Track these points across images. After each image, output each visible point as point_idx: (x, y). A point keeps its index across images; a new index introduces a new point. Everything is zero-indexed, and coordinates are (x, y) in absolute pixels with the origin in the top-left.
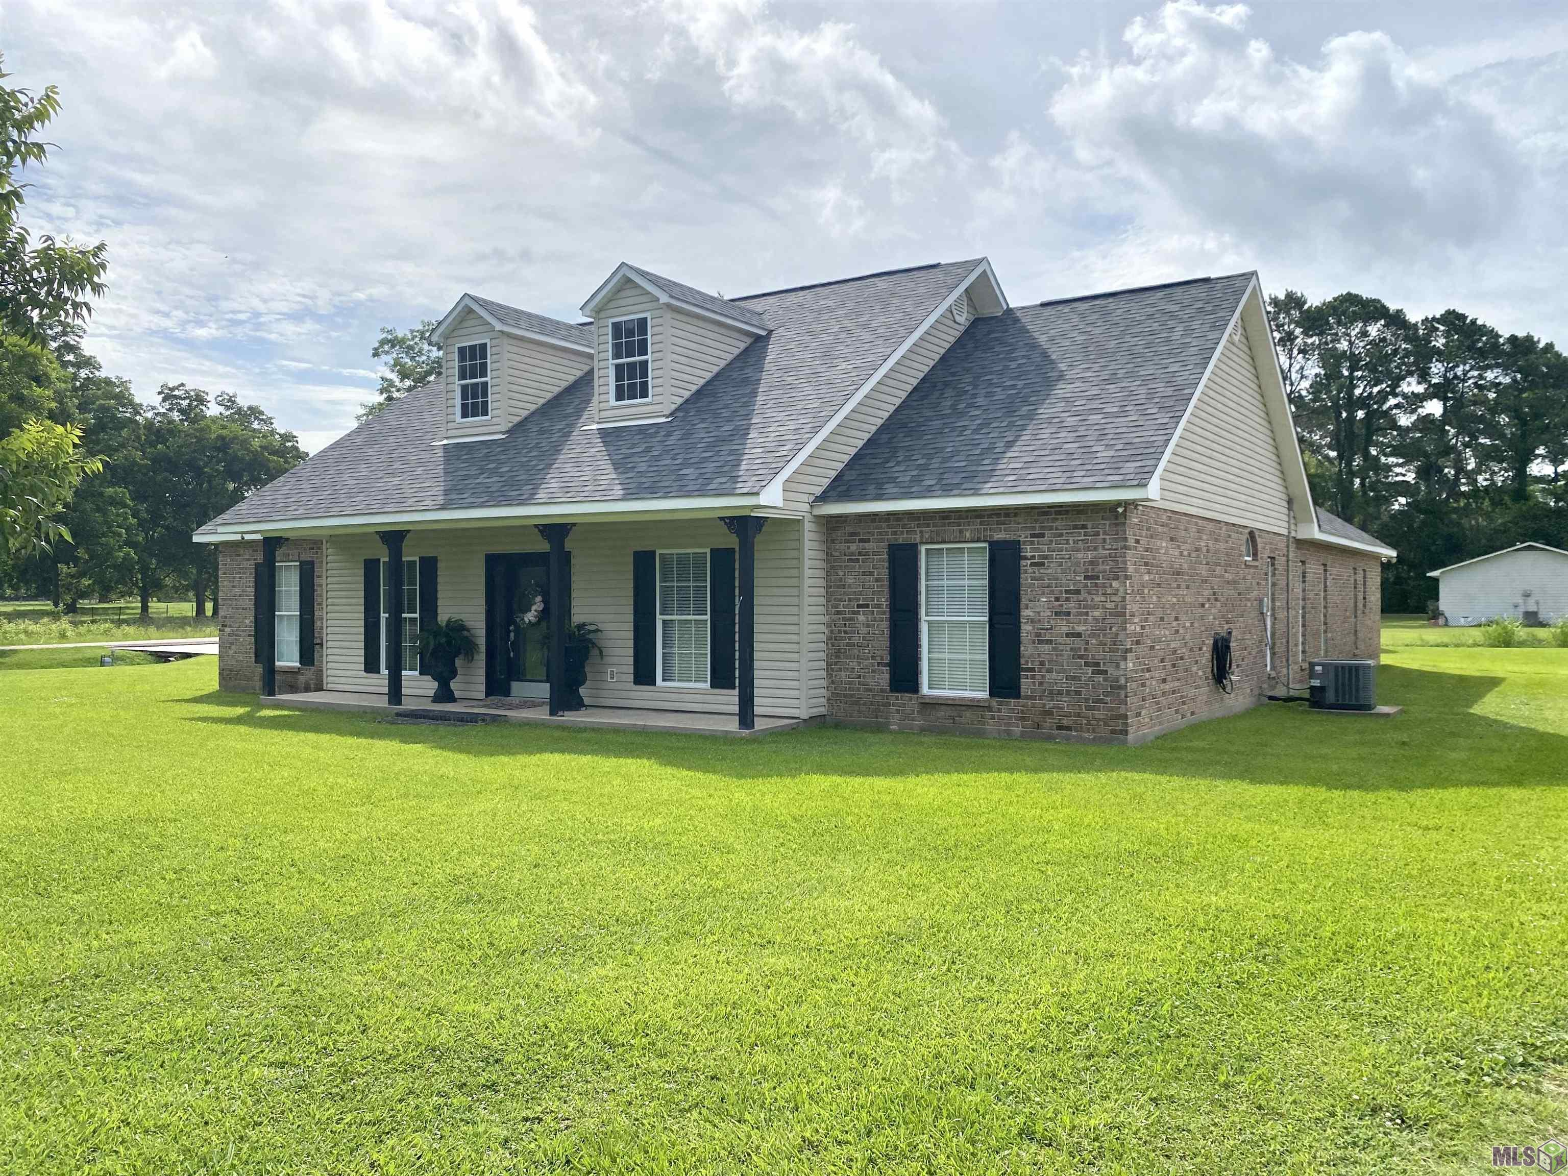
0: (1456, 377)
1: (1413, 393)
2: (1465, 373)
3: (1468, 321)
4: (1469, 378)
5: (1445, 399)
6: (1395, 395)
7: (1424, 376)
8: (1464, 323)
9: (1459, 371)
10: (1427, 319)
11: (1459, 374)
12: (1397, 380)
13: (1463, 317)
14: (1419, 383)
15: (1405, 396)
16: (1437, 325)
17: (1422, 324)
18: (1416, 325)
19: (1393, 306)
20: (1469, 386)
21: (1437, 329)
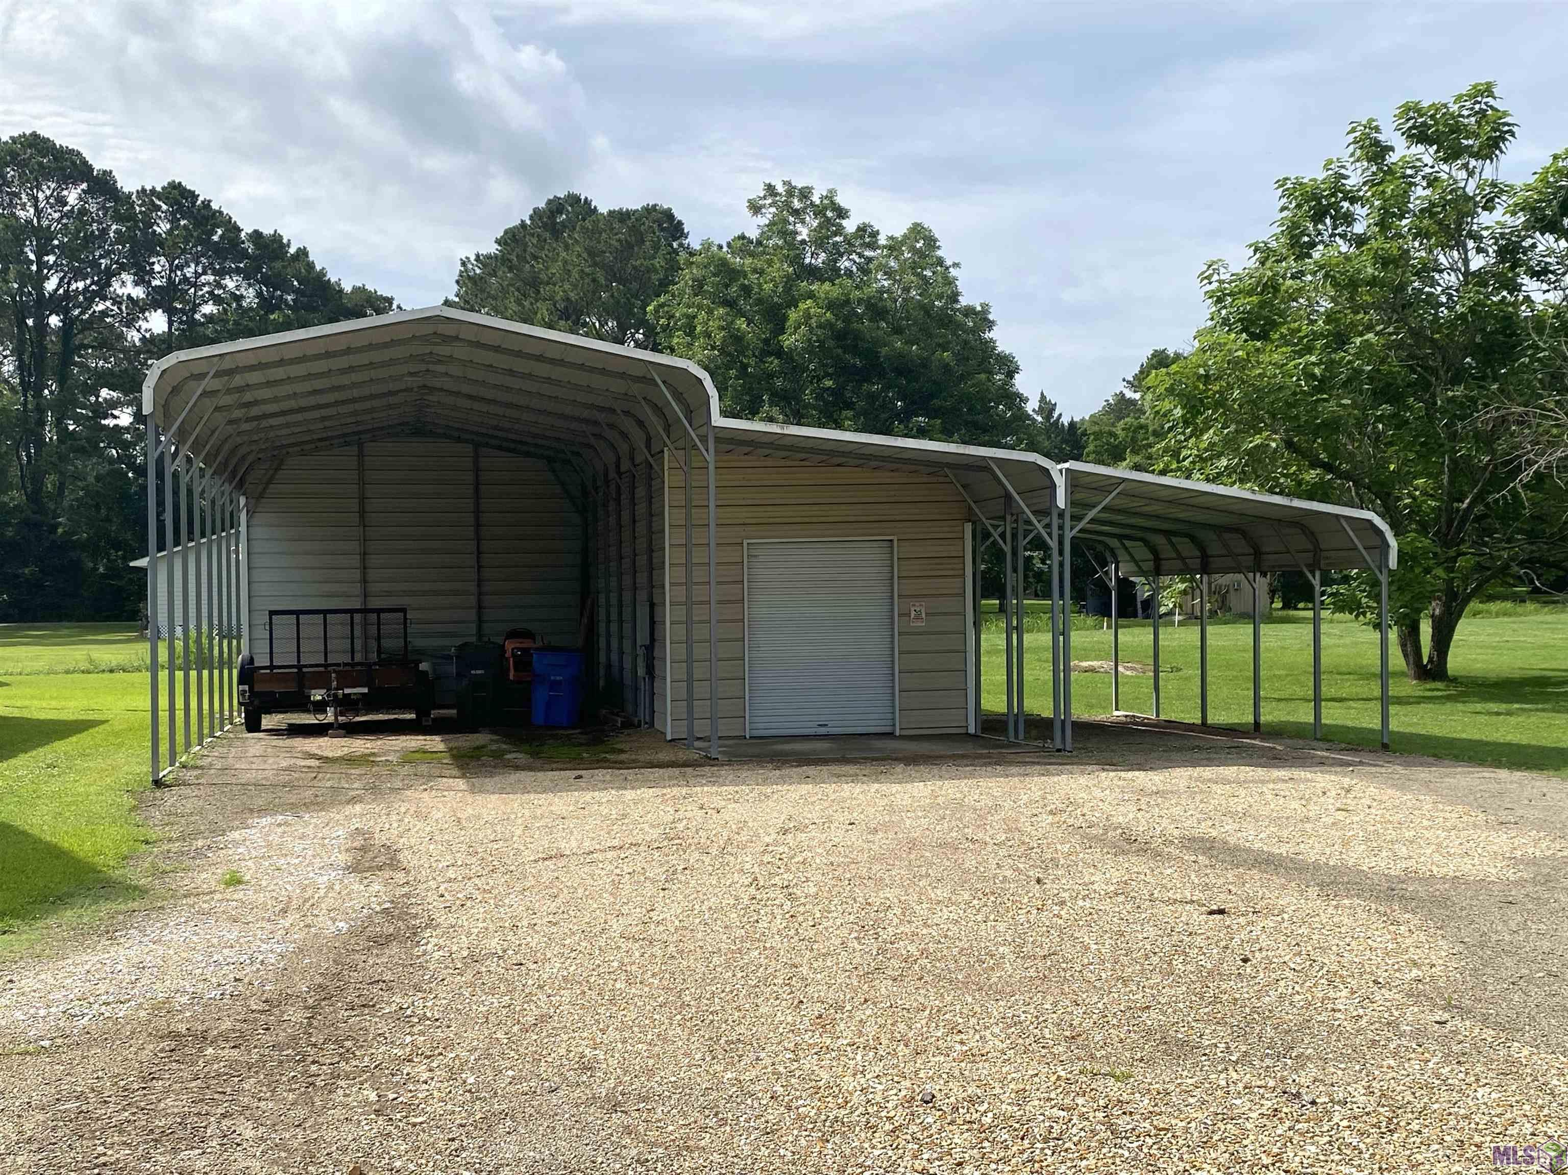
0: (185, 279)
1: (129, 296)
2: (197, 275)
3: (199, 202)
4: (204, 285)
5: (170, 312)
6: (104, 299)
7: (143, 276)
8: (194, 203)
9: (189, 271)
10: (144, 190)
11: (188, 275)
12: (109, 275)
13: (193, 196)
14: (136, 284)
15: (117, 301)
16: (158, 202)
17: (138, 197)
18: (130, 195)
19: (98, 164)
20: (203, 296)
21: (159, 208)
